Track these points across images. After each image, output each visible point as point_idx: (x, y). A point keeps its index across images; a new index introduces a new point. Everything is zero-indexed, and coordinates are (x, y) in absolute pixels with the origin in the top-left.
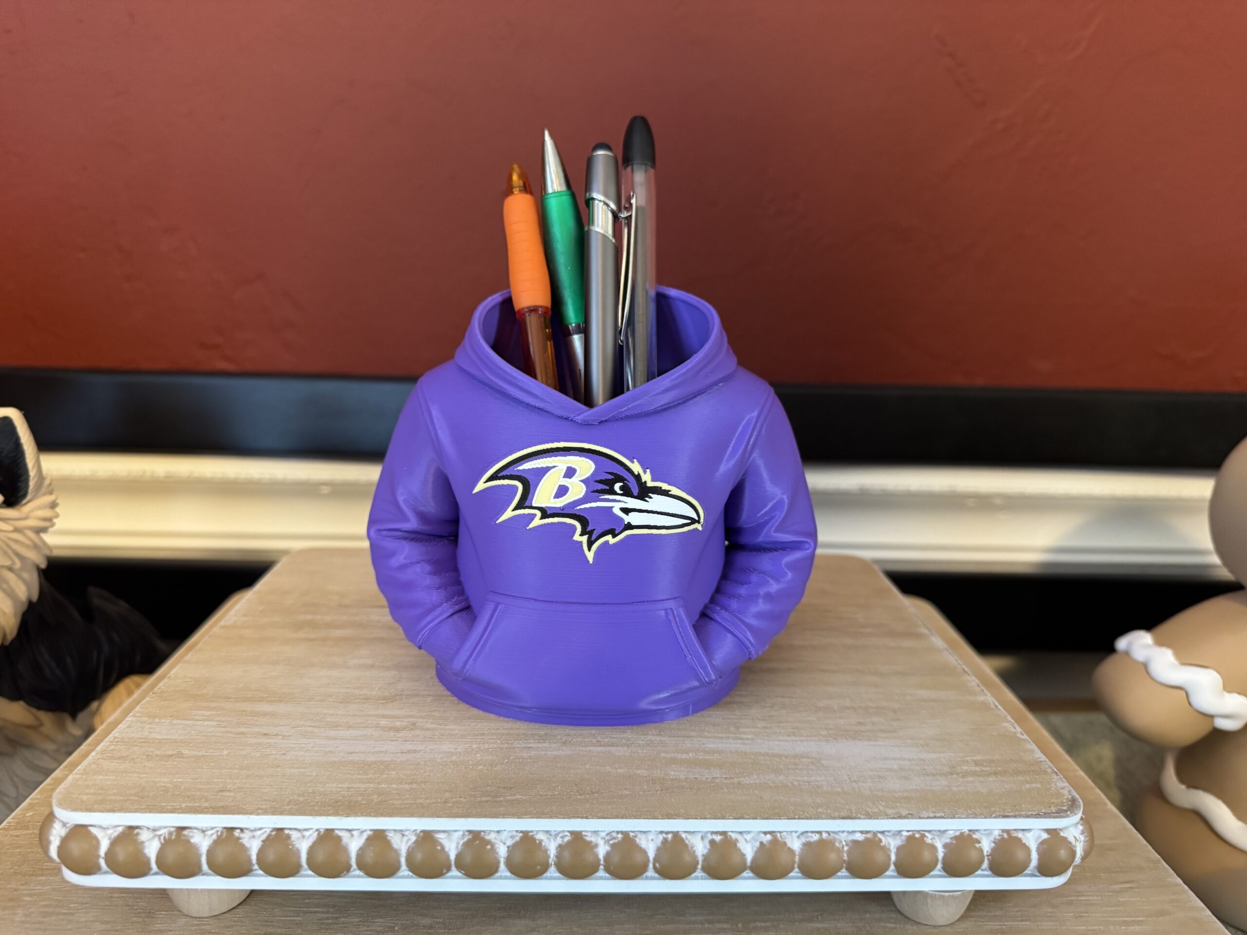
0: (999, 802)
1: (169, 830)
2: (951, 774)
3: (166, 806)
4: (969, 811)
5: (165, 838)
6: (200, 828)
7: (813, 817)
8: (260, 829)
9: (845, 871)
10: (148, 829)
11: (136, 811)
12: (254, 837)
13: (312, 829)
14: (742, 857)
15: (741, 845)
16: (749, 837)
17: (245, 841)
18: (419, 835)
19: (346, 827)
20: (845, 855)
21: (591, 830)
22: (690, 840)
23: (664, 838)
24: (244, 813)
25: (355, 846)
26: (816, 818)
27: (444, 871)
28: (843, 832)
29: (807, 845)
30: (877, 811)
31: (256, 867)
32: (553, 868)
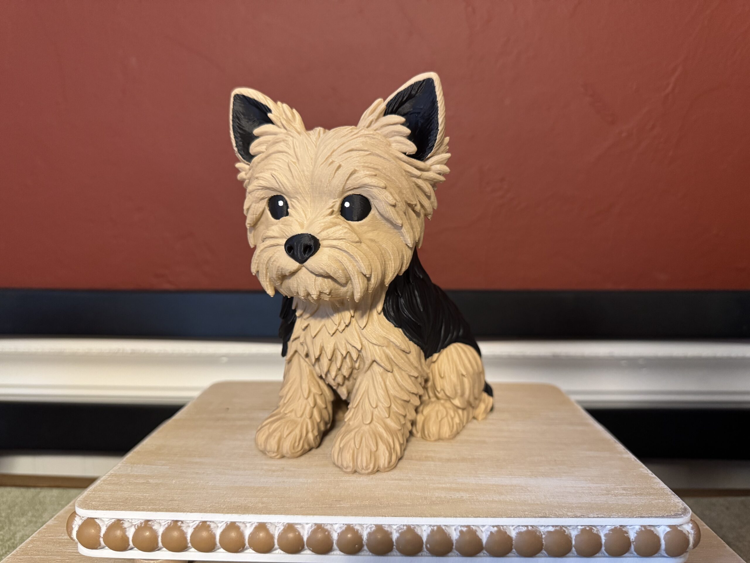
1: (141, 522)
2: (608, 494)
3: (140, 506)
4: (619, 514)
5: (138, 526)
6: (158, 520)
8: (193, 521)
9: (544, 551)
10: (128, 521)
11: (122, 510)
12: (189, 526)
13: (223, 522)
14: (480, 541)
15: (479, 533)
16: (483, 529)
17: (184, 528)
18: (285, 526)
19: (243, 521)
20: (543, 540)
21: (387, 524)
22: (448, 530)
23: (432, 529)
24: (184, 512)
25: (247, 532)
26: (524, 517)
27: (300, 548)
28: (542, 526)
29: (520, 534)
30: (562, 513)
31: (190, 545)
32: (365, 548)
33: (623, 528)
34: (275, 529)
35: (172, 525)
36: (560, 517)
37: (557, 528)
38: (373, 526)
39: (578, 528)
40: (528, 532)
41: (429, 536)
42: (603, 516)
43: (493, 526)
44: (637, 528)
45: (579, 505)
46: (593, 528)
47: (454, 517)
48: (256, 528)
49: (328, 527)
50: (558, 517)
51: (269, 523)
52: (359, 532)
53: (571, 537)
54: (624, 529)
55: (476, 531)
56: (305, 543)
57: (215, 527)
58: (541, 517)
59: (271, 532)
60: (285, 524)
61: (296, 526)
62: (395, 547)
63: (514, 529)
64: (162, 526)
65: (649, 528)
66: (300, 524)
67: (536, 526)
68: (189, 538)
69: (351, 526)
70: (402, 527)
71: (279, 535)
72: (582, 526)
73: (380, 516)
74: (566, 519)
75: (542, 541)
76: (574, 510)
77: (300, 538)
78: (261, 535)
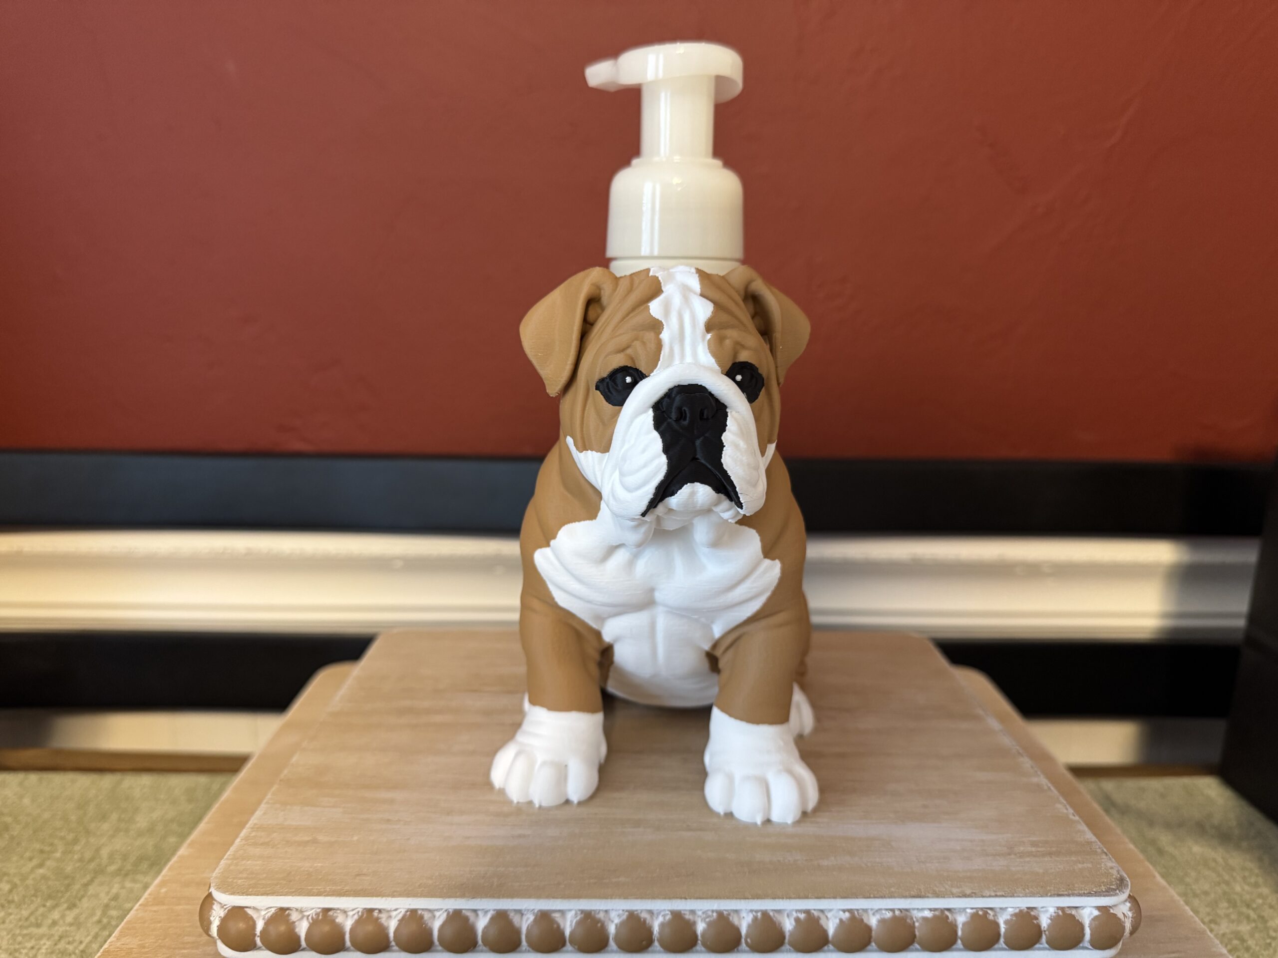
0: (1054, 881)
1: (316, 911)
2: (1009, 854)
3: (312, 889)
4: (1027, 890)
5: (312, 918)
6: (342, 909)
7: (887, 896)
8: (396, 910)
9: (916, 944)
10: (297, 910)
11: (287, 894)
13: (442, 909)
14: (825, 932)
15: (823, 922)
17: (384, 921)
18: (537, 915)
19: (472, 908)
21: (689, 909)
22: (778, 918)
23: (754, 915)
24: (383, 895)
25: (481, 925)
26: (889, 897)
27: (559, 946)
28: (914, 909)
29: (882, 921)
30: (944, 890)
31: (393, 943)
32: (656, 943)
33: (1032, 910)
34: (522, 920)
35: (365, 916)
36: (942, 897)
37: (937, 913)
38: (667, 912)
39: (966, 912)
40: (894, 918)
41: (749, 926)
42: (1004, 894)
43: (844, 911)
44: (1052, 910)
45: (969, 874)
46: (989, 911)
47: (787, 898)
48: (492, 919)
49: (601, 916)
50: (936, 895)
51: (512, 910)
52: (647, 922)
53: (956, 926)
54: (1032, 913)
55: (819, 918)
56: (567, 939)
57: (430, 918)
58: (913, 897)
59: (516, 924)
60: (536, 911)
61: (553, 915)
63: (874, 915)
64: (349, 918)
65: (1068, 912)
66: (559, 911)
68: (391, 935)
69: (635, 913)
70: (710, 913)
71: (528, 928)
73: (677, 898)
74: (948, 898)
75: (914, 931)
76: (962, 883)
77: (559, 932)
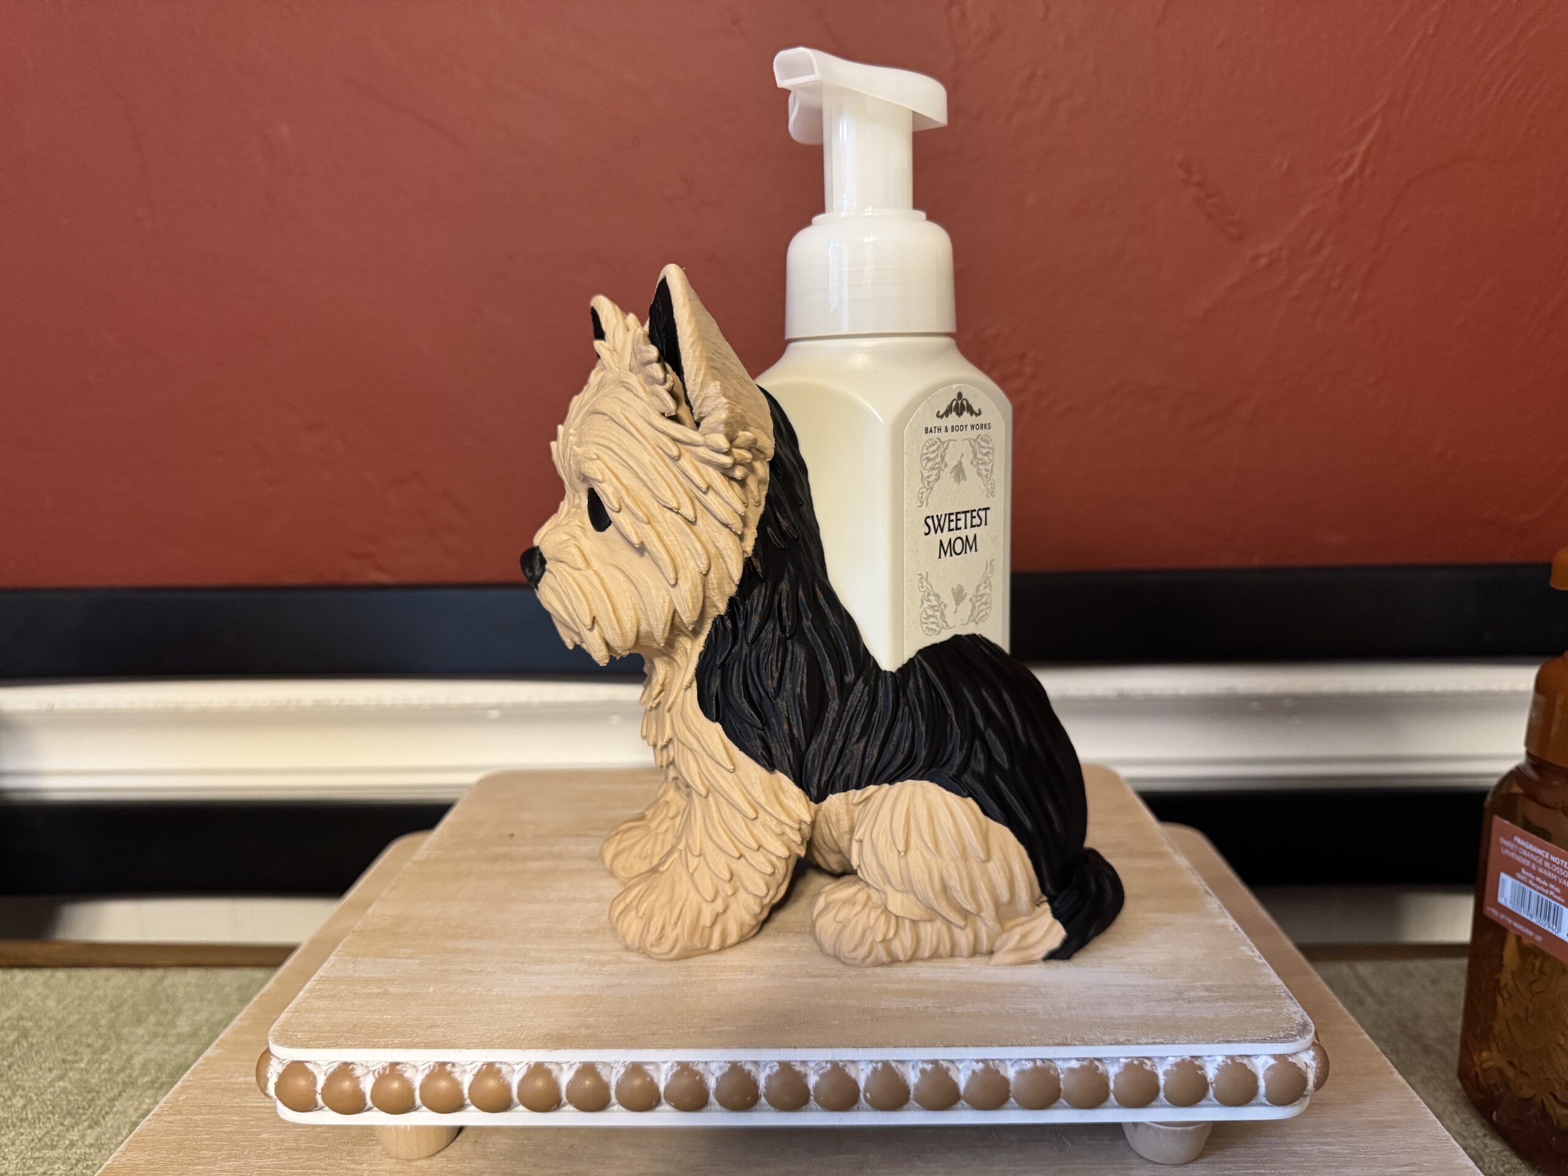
0: (1224, 1026)
1: (382, 1065)
2: (1177, 1000)
4: (1191, 1036)
5: (379, 1073)
6: (411, 1063)
7: (1026, 1044)
8: (471, 1063)
9: (1062, 1100)
10: (362, 1064)
11: (351, 1047)
12: (465, 1071)
13: (522, 1062)
14: (954, 1086)
15: (953, 1074)
16: (961, 1066)
17: (457, 1075)
18: (628, 1067)
19: (555, 1060)
20: (1061, 1083)
21: (799, 1060)
22: (901, 1069)
23: (873, 1067)
24: (456, 1048)
25: (565, 1079)
26: (1029, 1046)
27: (654, 1103)
28: (1059, 1059)
29: (1021, 1073)
30: (1094, 1037)
31: (468, 1101)
32: (763, 1100)
33: (1197, 1060)
34: (611, 1073)
35: (437, 1070)
36: (1090, 1045)
37: (1085, 1063)
38: (775, 1063)
39: (1120, 1062)
40: (1036, 1069)
41: (868, 1079)
42: (1163, 1041)
43: (977, 1061)
44: (1220, 1059)
45: (1125, 1021)
46: (1146, 1061)
47: (911, 1047)
48: (578, 1072)
49: (700, 1068)
50: (1086, 1045)
51: (599, 1062)
52: (752, 1074)
53: (1107, 1078)
54: (1197, 1063)
55: (948, 1069)
56: (662, 1095)
57: (509, 1072)
58: (1058, 1045)
59: (605, 1078)
60: (627, 1063)
61: (646, 1067)
62: (812, 1098)
63: (1012, 1065)
64: (419, 1073)
65: (1239, 1060)
66: (653, 1063)
67: (1050, 1060)
68: (466, 1092)
69: (739, 1064)
70: (824, 1064)
71: (617, 1082)
72: (1126, 1058)
73: (786, 1047)
74: (1100, 1047)
75: (1059, 1085)
76: (1116, 1031)
77: (653, 1087)
78: (587, 1083)
